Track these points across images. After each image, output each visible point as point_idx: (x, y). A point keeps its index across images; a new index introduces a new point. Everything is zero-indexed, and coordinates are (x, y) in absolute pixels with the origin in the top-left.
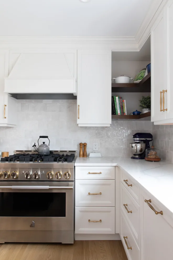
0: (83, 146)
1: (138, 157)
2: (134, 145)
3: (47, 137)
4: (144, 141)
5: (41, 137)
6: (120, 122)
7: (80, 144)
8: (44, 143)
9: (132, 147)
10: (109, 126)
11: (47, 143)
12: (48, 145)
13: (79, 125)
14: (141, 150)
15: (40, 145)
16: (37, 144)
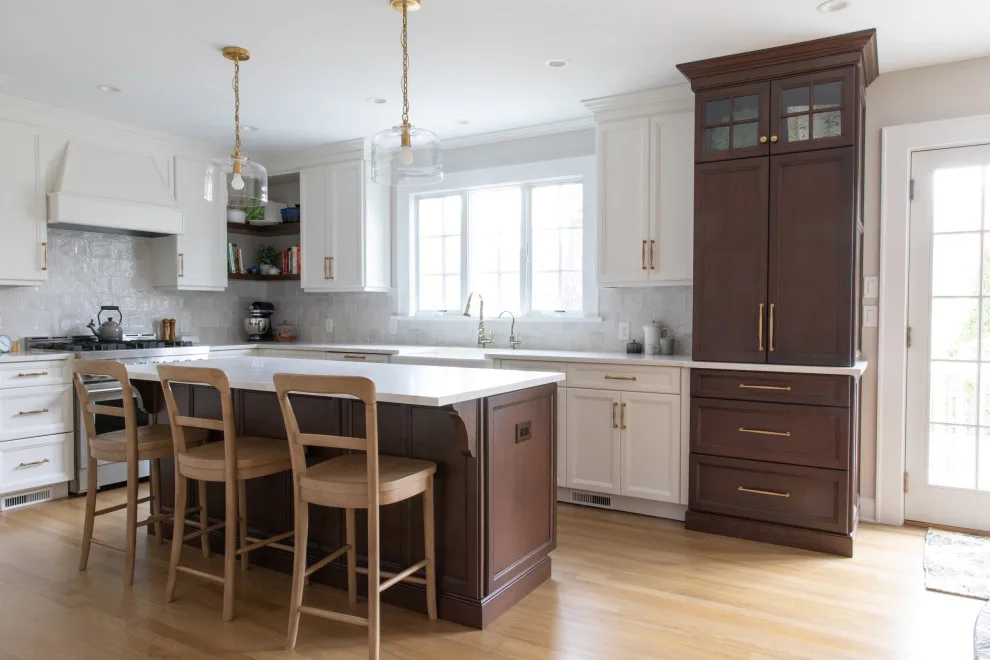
0: (168, 324)
1: (258, 338)
2: (254, 321)
3: (117, 308)
4: (264, 316)
5: (103, 308)
6: (233, 281)
7: (164, 322)
8: (110, 319)
9: (251, 324)
10: (223, 290)
11: (116, 320)
12: (118, 322)
13: (179, 288)
14: (264, 330)
15: (102, 323)
16: (96, 322)
